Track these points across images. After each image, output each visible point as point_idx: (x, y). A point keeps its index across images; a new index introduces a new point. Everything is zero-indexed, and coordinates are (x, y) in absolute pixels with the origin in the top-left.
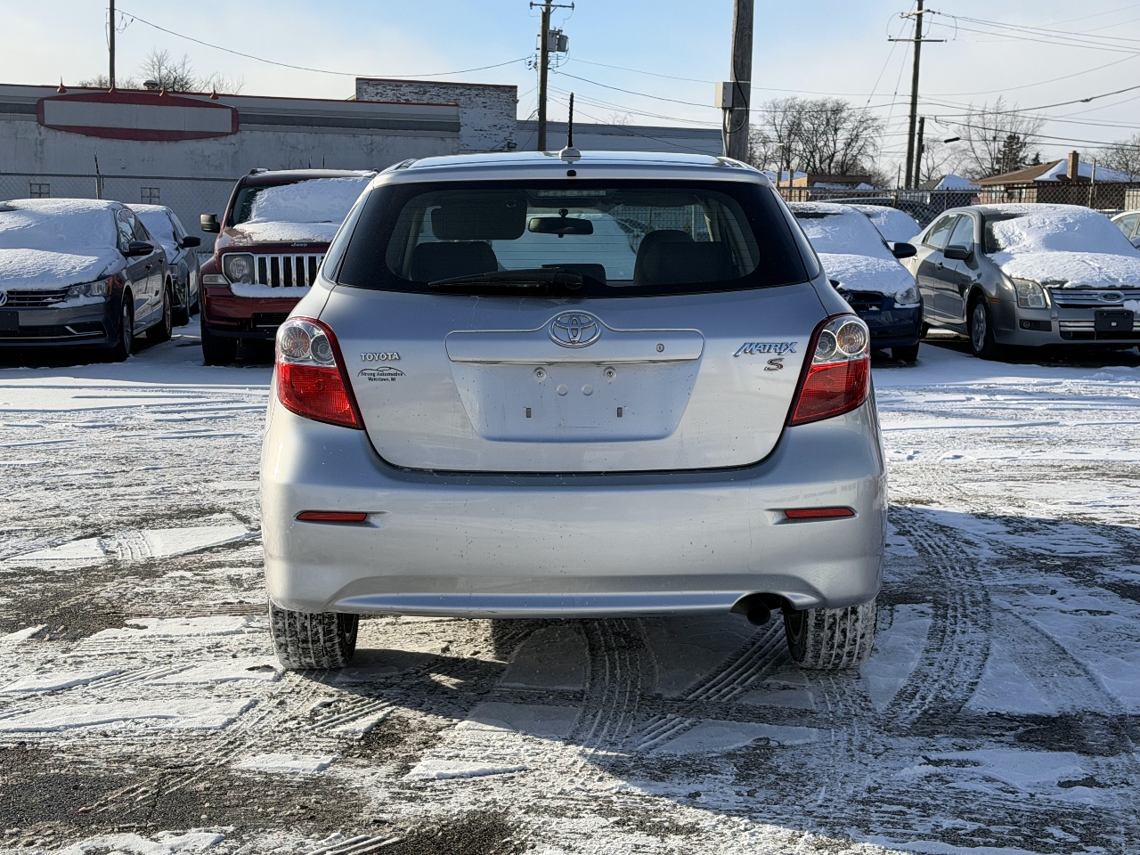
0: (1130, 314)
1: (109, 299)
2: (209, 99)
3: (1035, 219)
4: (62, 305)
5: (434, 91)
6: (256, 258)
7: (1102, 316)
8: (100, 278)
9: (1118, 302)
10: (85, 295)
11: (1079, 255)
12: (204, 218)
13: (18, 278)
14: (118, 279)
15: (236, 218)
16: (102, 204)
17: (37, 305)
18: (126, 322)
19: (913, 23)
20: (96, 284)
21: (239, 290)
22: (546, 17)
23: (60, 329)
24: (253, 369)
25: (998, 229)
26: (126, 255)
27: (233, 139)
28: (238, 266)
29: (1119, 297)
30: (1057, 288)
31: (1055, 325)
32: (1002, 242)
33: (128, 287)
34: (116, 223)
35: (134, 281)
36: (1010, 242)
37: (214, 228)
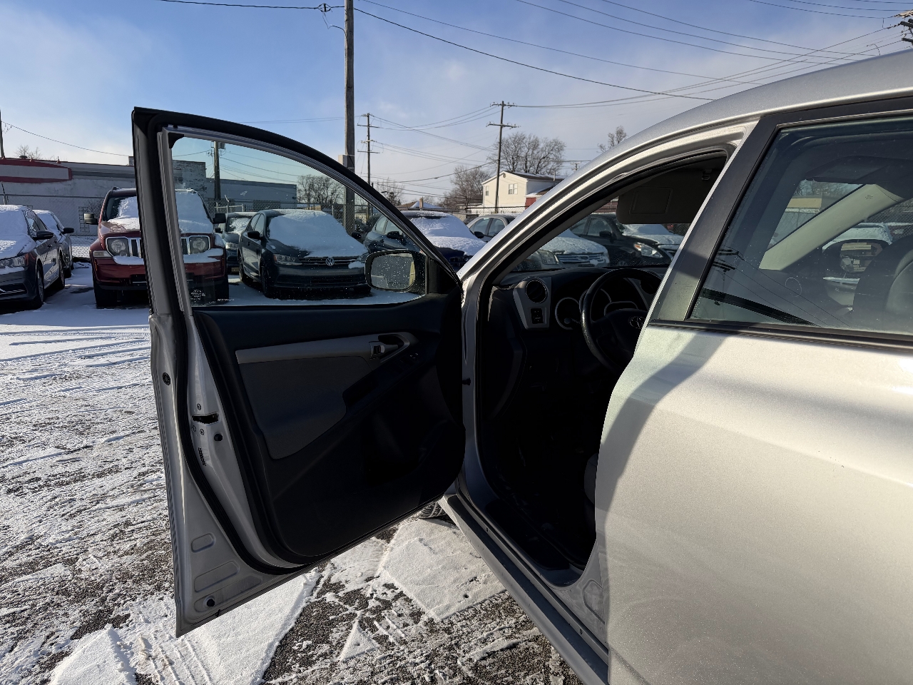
0: (593, 266)
1: (27, 268)
2: (56, 164)
6: (130, 240)
8: (19, 255)
9: (587, 260)
10: (9, 266)
12: (86, 216)
14: (32, 255)
15: (108, 216)
16: (15, 207)
18: (40, 281)
20: (16, 259)
21: (119, 260)
24: (133, 310)
26: (35, 239)
27: (69, 182)
28: (117, 245)
29: (587, 258)
30: (561, 254)
33: (39, 259)
34: (26, 219)
37: (94, 222)
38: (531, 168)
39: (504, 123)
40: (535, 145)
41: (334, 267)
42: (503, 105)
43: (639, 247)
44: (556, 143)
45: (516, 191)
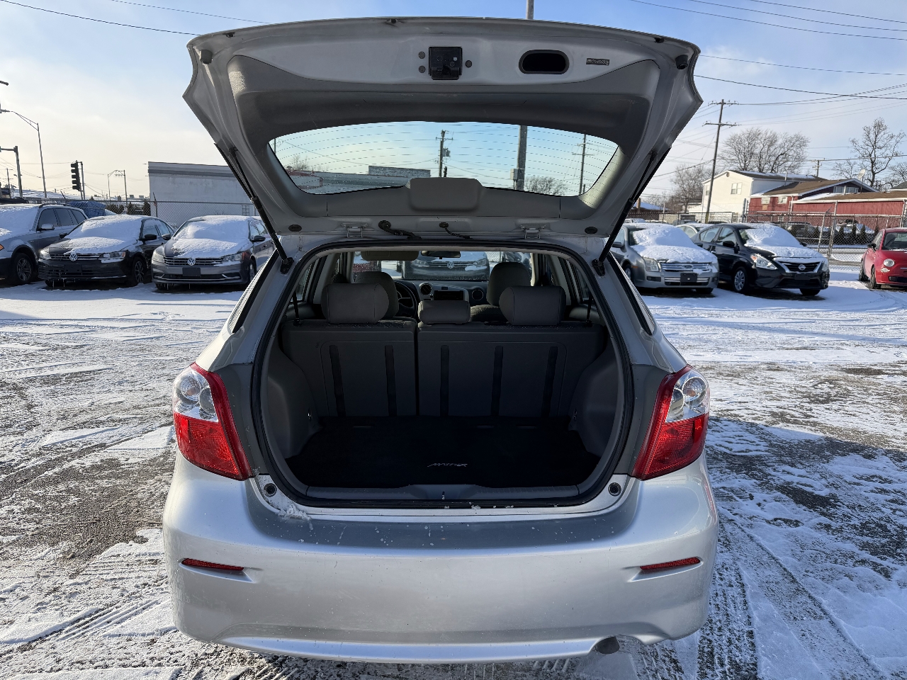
0: (696, 275)
1: (243, 262)
2: (310, 173)
3: (652, 231)
4: (220, 265)
5: (399, 171)
7: (684, 276)
8: (239, 253)
9: (691, 269)
10: (231, 260)
11: (672, 247)
13: (201, 252)
14: (248, 252)
17: (209, 265)
18: (251, 272)
19: (581, 148)
20: (237, 255)
22: (442, 143)
23: (219, 276)
25: (635, 234)
26: (253, 241)
27: (320, 189)
29: (691, 267)
30: (664, 262)
31: (663, 279)
32: (637, 241)
33: (253, 256)
34: (250, 227)
35: (255, 253)
36: (641, 241)
38: (766, 166)
39: (723, 122)
40: (772, 142)
41: (454, 269)
42: (723, 103)
43: (756, 259)
44: (798, 138)
45: (739, 191)
